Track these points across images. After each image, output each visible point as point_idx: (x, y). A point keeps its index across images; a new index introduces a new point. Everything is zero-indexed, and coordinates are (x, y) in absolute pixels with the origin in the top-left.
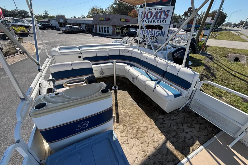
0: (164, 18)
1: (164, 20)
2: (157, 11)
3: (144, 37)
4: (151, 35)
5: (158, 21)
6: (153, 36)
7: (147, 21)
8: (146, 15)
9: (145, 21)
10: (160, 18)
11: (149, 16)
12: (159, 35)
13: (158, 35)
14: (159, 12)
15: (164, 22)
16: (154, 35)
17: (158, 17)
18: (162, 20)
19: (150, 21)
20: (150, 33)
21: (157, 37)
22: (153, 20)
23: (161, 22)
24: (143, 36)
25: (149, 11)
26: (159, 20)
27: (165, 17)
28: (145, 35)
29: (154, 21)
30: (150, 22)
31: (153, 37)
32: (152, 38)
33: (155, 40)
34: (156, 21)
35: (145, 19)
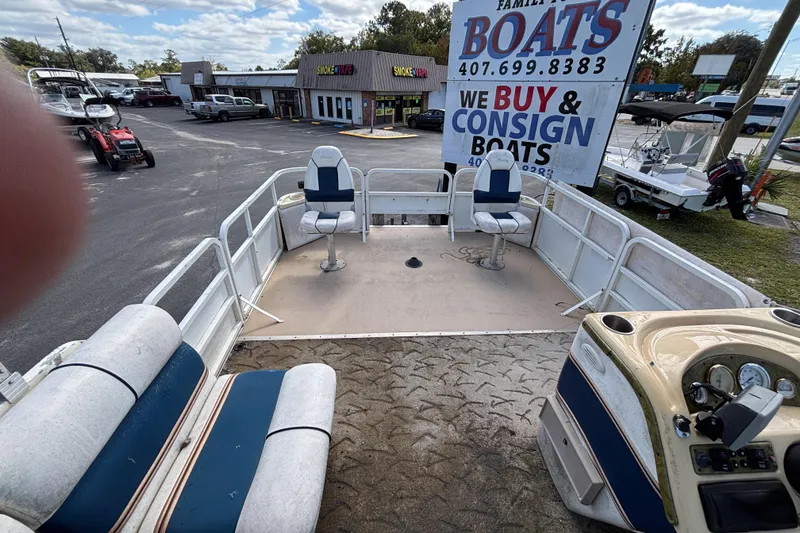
0: (591, 46)
1: (593, 58)
2: (551, 11)
3: (480, 146)
4: (512, 135)
5: (553, 66)
6: (524, 144)
7: (495, 64)
8: (487, 34)
9: (482, 68)
10: (568, 46)
11: (504, 42)
12: (557, 139)
13: (552, 135)
14: (563, 15)
15: (592, 66)
16: (532, 136)
17: (557, 43)
18: (577, 56)
19: (510, 66)
20: (511, 128)
21: (549, 147)
22: (525, 61)
23: (576, 66)
24: (475, 139)
25: (507, 11)
26: (562, 58)
27: (599, 39)
28: (484, 134)
29: (532, 67)
30: (511, 70)
31: (528, 146)
32: (522, 150)
33: (537, 162)
34: (544, 63)
35: (485, 56)
